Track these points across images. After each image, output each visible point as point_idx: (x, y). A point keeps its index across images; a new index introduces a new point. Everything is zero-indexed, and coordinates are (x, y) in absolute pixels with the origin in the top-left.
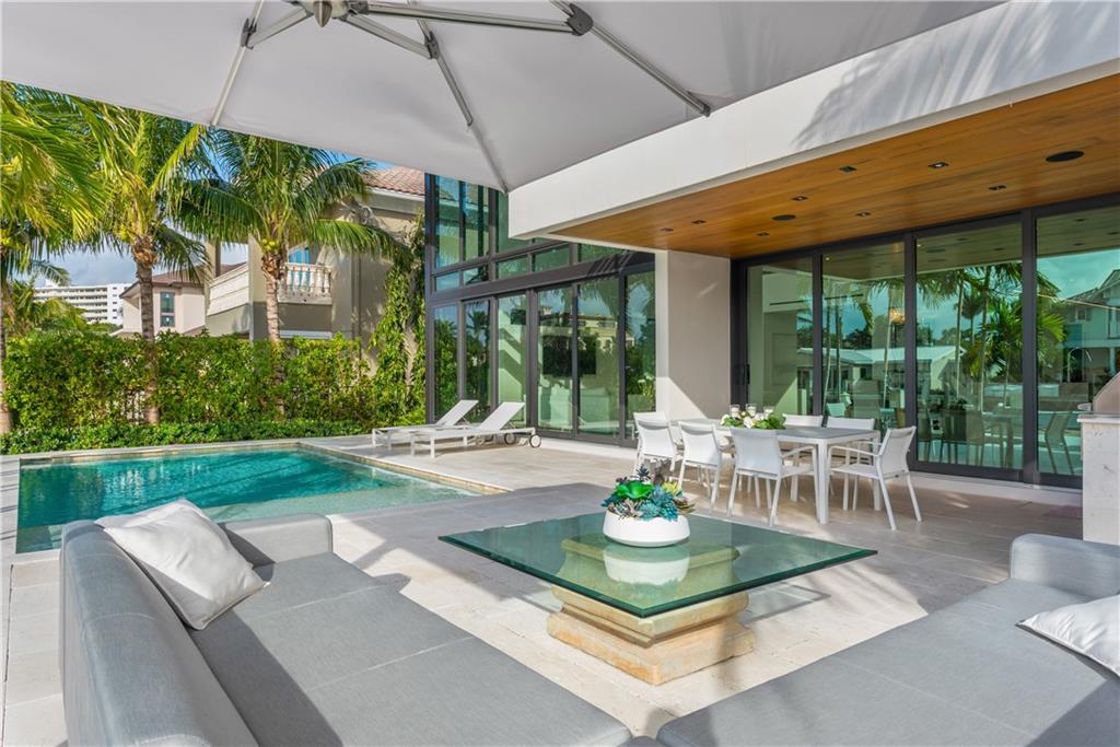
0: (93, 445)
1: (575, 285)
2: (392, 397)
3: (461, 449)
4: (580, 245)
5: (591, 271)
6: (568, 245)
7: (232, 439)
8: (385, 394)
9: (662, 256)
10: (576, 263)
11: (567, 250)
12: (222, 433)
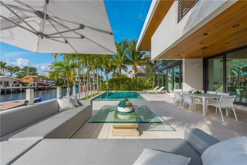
0: (115, 90)
1: (173, 67)
2: (151, 86)
3: (156, 94)
4: (174, 60)
5: (175, 64)
6: (172, 60)
7: (129, 90)
8: (150, 85)
9: (184, 60)
10: (173, 63)
11: (172, 61)
12: (128, 90)
